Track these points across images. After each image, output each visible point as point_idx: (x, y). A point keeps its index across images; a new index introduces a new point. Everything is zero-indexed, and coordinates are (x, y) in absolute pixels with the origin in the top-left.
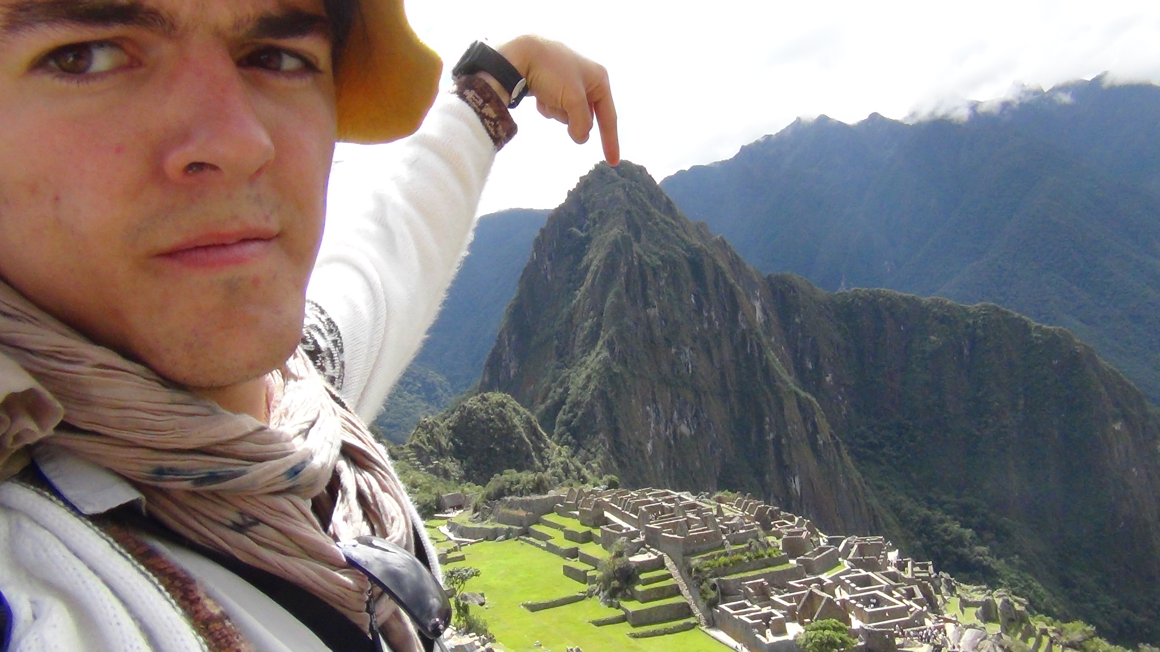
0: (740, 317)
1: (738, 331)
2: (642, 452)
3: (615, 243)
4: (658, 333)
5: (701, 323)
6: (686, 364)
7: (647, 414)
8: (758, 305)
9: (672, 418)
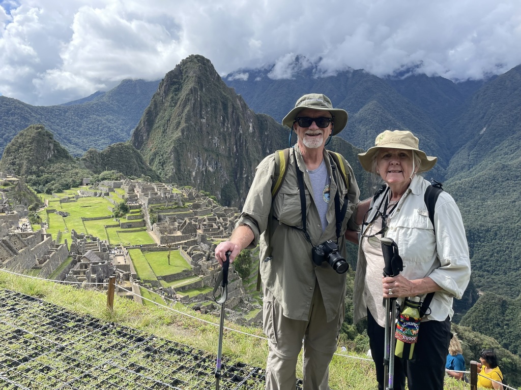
0: (240, 129)
1: (239, 134)
2: (190, 175)
3: (191, 90)
4: (204, 129)
5: (224, 129)
6: (215, 144)
7: (195, 161)
8: (251, 125)
9: (206, 164)
